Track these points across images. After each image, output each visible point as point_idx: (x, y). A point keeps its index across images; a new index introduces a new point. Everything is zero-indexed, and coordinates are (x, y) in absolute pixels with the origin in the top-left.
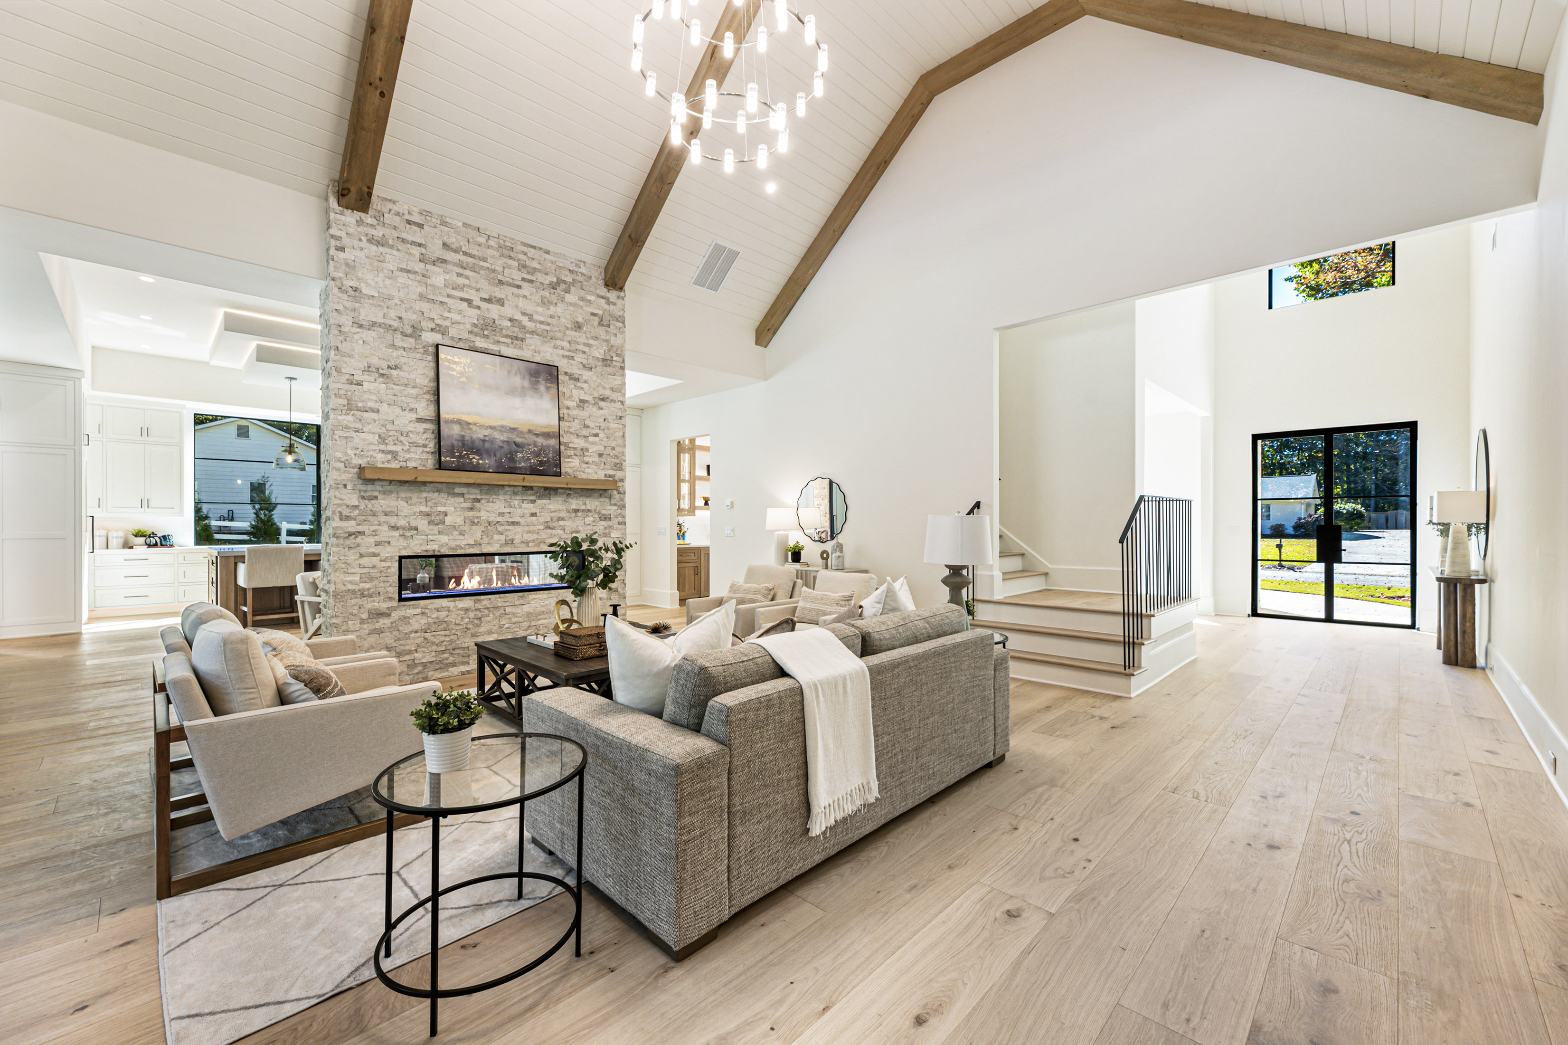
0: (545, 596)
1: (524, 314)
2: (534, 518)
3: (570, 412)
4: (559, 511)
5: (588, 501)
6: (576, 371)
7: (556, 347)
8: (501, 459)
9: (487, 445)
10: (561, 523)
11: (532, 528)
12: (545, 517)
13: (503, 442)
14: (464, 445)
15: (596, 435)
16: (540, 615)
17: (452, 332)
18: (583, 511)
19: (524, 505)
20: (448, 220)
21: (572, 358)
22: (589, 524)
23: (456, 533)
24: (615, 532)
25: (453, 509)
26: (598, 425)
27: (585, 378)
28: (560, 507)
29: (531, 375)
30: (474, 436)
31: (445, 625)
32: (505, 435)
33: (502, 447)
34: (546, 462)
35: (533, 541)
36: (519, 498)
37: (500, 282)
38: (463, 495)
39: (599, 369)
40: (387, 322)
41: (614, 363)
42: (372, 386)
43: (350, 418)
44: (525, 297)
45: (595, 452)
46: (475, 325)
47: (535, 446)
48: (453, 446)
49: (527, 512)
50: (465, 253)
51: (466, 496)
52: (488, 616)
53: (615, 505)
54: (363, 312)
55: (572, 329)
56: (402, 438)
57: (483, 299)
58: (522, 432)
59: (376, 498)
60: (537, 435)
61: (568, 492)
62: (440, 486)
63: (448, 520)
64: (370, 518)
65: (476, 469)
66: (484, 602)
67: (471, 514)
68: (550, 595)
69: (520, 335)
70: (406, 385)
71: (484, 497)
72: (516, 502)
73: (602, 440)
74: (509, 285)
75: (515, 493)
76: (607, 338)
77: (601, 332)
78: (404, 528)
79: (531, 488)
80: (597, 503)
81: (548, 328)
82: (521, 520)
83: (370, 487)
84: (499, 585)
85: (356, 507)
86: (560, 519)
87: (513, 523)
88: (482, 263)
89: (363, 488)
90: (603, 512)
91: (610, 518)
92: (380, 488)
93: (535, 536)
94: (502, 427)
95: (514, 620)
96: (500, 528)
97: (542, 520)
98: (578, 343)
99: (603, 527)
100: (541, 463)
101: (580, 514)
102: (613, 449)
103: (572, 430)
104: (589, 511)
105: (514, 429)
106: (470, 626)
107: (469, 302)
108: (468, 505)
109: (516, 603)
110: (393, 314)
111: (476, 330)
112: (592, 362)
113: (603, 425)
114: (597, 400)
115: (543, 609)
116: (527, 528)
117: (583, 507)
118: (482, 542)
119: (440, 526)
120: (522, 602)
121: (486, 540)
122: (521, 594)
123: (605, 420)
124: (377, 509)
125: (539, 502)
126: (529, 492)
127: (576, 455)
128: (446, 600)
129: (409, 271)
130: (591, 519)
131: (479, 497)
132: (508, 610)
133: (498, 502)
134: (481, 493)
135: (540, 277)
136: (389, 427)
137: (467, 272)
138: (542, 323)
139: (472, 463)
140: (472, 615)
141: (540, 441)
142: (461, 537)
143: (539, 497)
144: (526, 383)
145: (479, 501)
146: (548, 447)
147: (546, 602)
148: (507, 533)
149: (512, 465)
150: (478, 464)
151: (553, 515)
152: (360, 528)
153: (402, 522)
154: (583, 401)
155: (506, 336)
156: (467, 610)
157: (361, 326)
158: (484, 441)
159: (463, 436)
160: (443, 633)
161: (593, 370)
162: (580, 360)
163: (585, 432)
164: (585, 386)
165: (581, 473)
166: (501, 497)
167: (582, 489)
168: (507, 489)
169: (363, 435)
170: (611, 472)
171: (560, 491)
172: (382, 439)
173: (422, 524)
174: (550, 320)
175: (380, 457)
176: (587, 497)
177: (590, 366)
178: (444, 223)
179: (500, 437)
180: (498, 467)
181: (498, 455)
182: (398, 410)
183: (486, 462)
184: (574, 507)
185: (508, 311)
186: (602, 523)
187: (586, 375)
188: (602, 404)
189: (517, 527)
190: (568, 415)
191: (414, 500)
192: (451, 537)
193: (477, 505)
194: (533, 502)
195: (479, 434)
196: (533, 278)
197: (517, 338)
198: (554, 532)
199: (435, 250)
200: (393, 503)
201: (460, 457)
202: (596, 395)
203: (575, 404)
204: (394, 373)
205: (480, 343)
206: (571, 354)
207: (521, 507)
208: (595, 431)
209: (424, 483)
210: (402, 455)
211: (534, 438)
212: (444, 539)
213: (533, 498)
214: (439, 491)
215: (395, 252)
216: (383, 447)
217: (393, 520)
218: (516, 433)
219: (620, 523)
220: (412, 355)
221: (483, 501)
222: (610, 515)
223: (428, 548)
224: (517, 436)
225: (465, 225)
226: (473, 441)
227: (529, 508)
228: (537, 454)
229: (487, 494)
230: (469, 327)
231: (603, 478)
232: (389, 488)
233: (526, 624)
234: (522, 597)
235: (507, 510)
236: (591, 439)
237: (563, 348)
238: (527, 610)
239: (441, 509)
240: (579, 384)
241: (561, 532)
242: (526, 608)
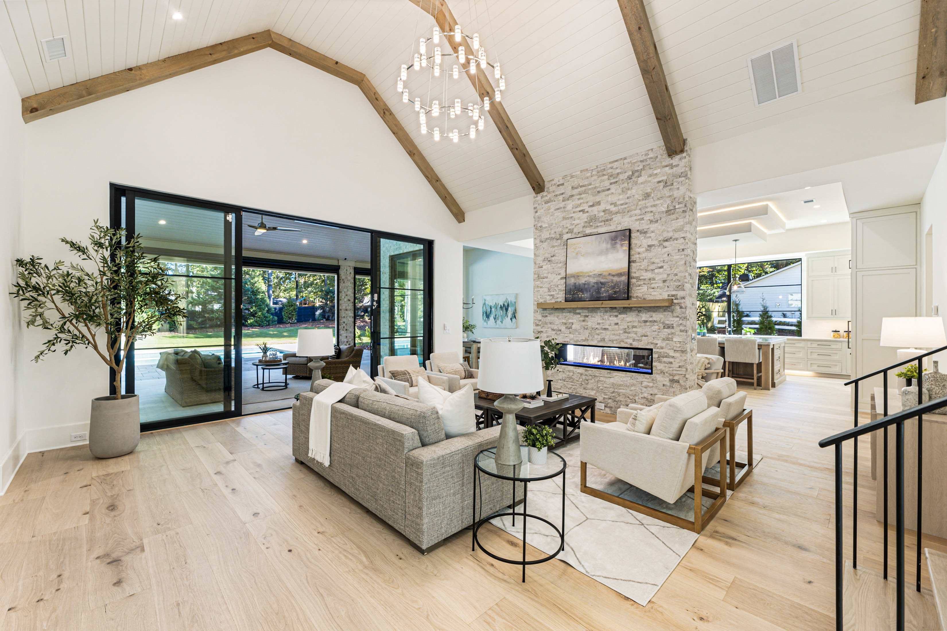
0: (624, 375)
1: (611, 204)
2: (617, 326)
3: (641, 256)
4: (634, 322)
5: (654, 314)
6: (644, 226)
7: (631, 216)
8: (593, 293)
9: (586, 286)
10: (634, 329)
11: (616, 332)
12: (624, 325)
13: (595, 283)
14: (575, 287)
15: (661, 267)
16: (620, 386)
17: (576, 230)
18: (650, 321)
19: (611, 319)
20: (574, 174)
21: (642, 219)
22: (655, 331)
23: (577, 333)
24: (678, 337)
25: (575, 321)
26: (662, 260)
27: (652, 229)
28: (634, 319)
29: (612, 240)
30: (580, 282)
31: (572, 380)
32: (596, 279)
33: (594, 286)
34: (618, 292)
35: (616, 340)
36: (608, 314)
37: (599, 192)
38: (579, 314)
39: (663, 220)
40: (551, 236)
41: (677, 210)
42: (547, 266)
43: (539, 282)
44: (612, 193)
45: (659, 280)
46: (586, 222)
47: (612, 283)
48: (571, 289)
49: (613, 323)
50: (581, 186)
51: (581, 314)
52: (591, 380)
53: (678, 317)
54: (543, 235)
55: (643, 200)
56: (556, 288)
57: (591, 206)
58: (605, 276)
59: (547, 316)
60: (613, 276)
61: (639, 309)
62: (570, 309)
63: (574, 327)
64: (545, 325)
65: (580, 300)
66: (590, 372)
67: (584, 323)
68: (627, 375)
69: (610, 218)
70: (557, 263)
71: (590, 314)
72: (606, 317)
73: (666, 270)
74: (604, 191)
75: (606, 312)
76: (671, 194)
77: (666, 192)
78: (556, 330)
79: (615, 308)
80: (662, 316)
81: (626, 206)
82: (609, 328)
83: (545, 312)
84: (608, 364)
85: (540, 320)
86: (634, 327)
87: (605, 329)
88: (590, 187)
89: (543, 312)
90: (667, 322)
91: (673, 327)
92: (548, 312)
93: (617, 337)
94: (594, 275)
95: (605, 385)
96: (598, 332)
97: (622, 327)
98: (647, 207)
99: (666, 333)
100: (615, 292)
101: (648, 324)
102: (676, 275)
103: (641, 268)
104: (655, 321)
105: (601, 275)
106: (583, 383)
107: (583, 211)
108: (582, 319)
109: (606, 376)
110: (553, 232)
111: (586, 224)
112: (657, 216)
113: (667, 259)
114: (662, 242)
115: (622, 383)
116: (613, 332)
117: (651, 319)
118: (588, 338)
119: (570, 330)
120: (609, 376)
121: (590, 338)
122: (609, 371)
123: (668, 255)
124: (547, 321)
125: (620, 316)
126: (614, 310)
127: (644, 284)
128: (573, 367)
129: (558, 209)
130: (657, 327)
131: (587, 314)
132: (602, 379)
133: (597, 317)
134: (588, 312)
135: (621, 177)
136: (551, 284)
137: (583, 196)
138: (622, 205)
139: (578, 297)
140: (584, 377)
141: (616, 279)
142: (579, 336)
143: (620, 313)
144: (609, 246)
145: (587, 316)
146: (620, 282)
147: (624, 379)
148: (602, 334)
149: (598, 296)
150: (581, 297)
151: (629, 324)
152: (542, 330)
153: (556, 328)
154: (650, 246)
155: (601, 222)
156: (581, 374)
157: (542, 242)
158: (585, 284)
159: (575, 283)
160: (571, 383)
161: (659, 221)
162: (648, 218)
163: (652, 267)
164: (653, 235)
165: (649, 296)
166: (599, 314)
167: (650, 307)
168: (601, 309)
169: (542, 289)
170: (674, 293)
171: (634, 308)
172: (549, 290)
173: (563, 328)
174: (627, 201)
175: (548, 298)
176: (654, 312)
177: (656, 220)
178: (572, 177)
179: (593, 280)
180: (591, 297)
181: (591, 291)
182: (555, 275)
183: (586, 295)
184: (644, 319)
185: (602, 207)
186: (666, 330)
187: (653, 227)
188: (666, 244)
189: (607, 331)
190: (640, 258)
191: (560, 317)
192: (575, 335)
193: (587, 318)
194: (616, 316)
195: (582, 281)
196: (617, 180)
197: (607, 220)
198: (630, 335)
199: (569, 192)
200: (553, 318)
201: (574, 294)
202: (661, 238)
203: (644, 249)
204: (553, 258)
205: (588, 231)
206: (642, 217)
207: (609, 320)
208: (660, 265)
209: (564, 309)
210: (556, 296)
211: (612, 278)
212: (572, 336)
213: (616, 314)
214: (570, 312)
215: (554, 203)
216: (549, 293)
217: (552, 326)
218: (601, 277)
219: (681, 331)
220: (559, 248)
221: (589, 317)
222: (673, 324)
223: (565, 340)
224: (602, 278)
225: (581, 171)
226: (579, 285)
227: (614, 320)
228: (613, 288)
229: (591, 312)
230: (582, 224)
231: (666, 297)
232: (552, 311)
233: (612, 390)
234: (610, 373)
235: (601, 322)
236: (656, 271)
237: (636, 215)
238: (613, 381)
239: (570, 321)
240: (648, 235)
241: (635, 335)
242: (612, 380)
